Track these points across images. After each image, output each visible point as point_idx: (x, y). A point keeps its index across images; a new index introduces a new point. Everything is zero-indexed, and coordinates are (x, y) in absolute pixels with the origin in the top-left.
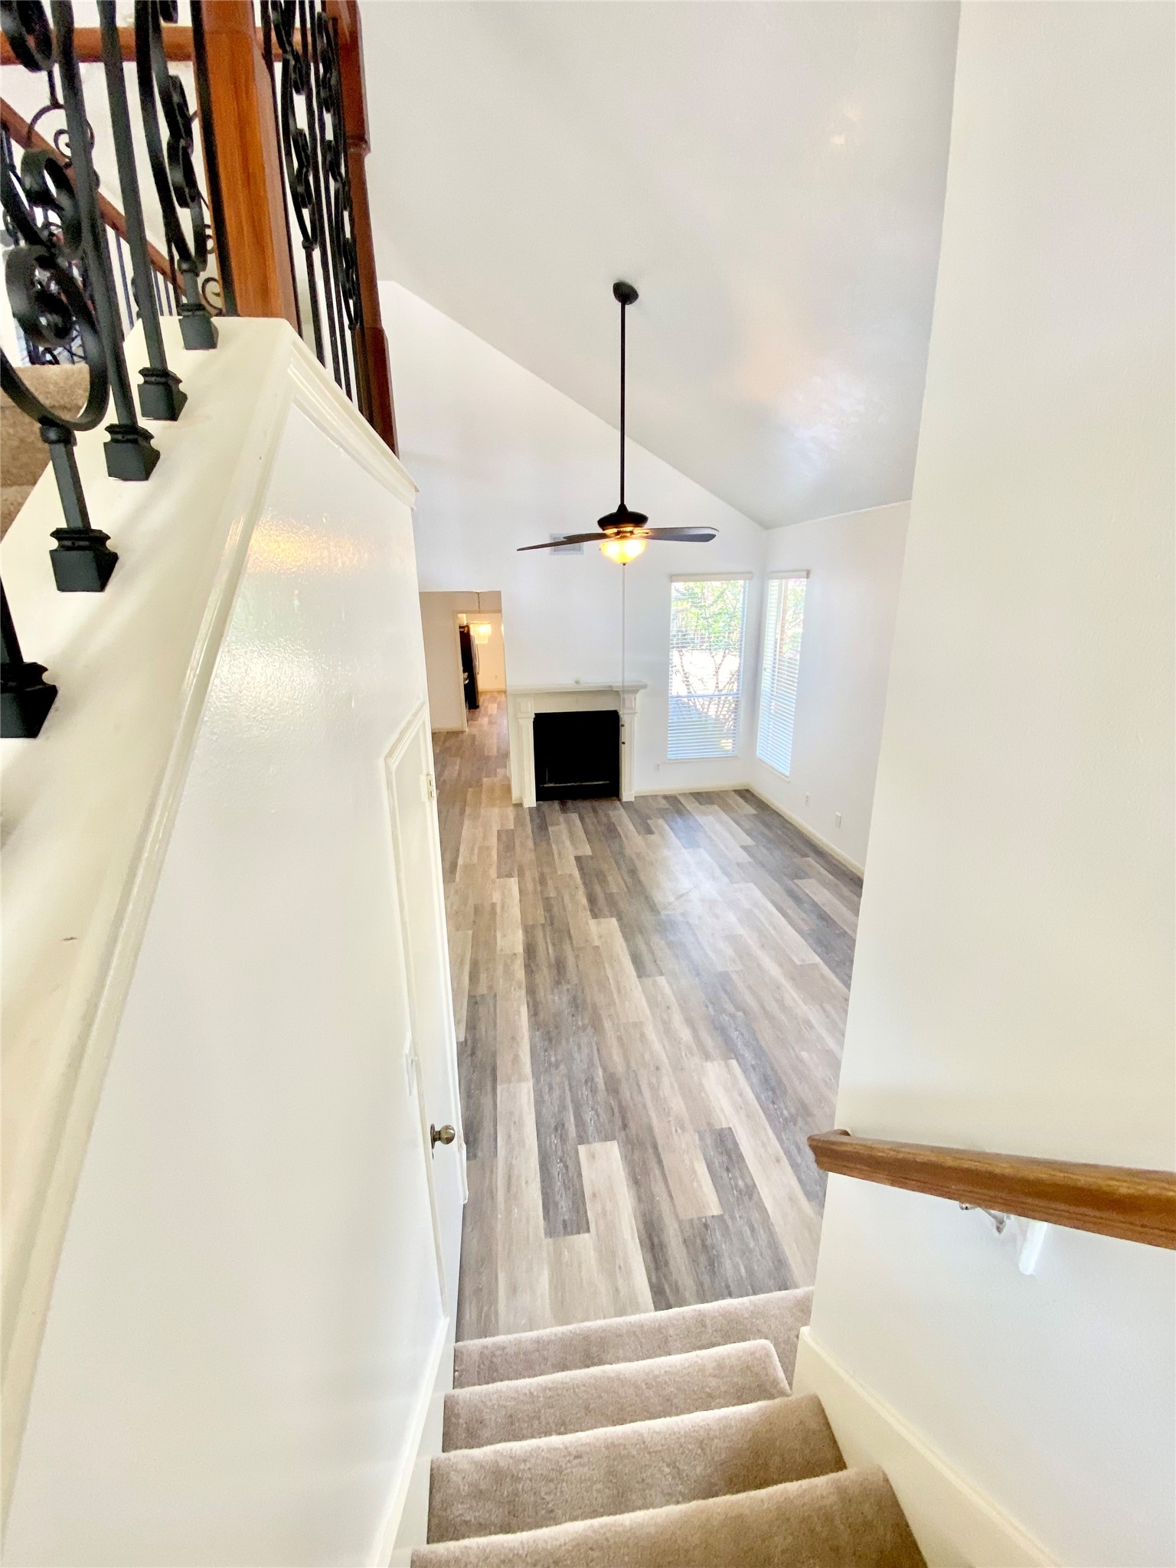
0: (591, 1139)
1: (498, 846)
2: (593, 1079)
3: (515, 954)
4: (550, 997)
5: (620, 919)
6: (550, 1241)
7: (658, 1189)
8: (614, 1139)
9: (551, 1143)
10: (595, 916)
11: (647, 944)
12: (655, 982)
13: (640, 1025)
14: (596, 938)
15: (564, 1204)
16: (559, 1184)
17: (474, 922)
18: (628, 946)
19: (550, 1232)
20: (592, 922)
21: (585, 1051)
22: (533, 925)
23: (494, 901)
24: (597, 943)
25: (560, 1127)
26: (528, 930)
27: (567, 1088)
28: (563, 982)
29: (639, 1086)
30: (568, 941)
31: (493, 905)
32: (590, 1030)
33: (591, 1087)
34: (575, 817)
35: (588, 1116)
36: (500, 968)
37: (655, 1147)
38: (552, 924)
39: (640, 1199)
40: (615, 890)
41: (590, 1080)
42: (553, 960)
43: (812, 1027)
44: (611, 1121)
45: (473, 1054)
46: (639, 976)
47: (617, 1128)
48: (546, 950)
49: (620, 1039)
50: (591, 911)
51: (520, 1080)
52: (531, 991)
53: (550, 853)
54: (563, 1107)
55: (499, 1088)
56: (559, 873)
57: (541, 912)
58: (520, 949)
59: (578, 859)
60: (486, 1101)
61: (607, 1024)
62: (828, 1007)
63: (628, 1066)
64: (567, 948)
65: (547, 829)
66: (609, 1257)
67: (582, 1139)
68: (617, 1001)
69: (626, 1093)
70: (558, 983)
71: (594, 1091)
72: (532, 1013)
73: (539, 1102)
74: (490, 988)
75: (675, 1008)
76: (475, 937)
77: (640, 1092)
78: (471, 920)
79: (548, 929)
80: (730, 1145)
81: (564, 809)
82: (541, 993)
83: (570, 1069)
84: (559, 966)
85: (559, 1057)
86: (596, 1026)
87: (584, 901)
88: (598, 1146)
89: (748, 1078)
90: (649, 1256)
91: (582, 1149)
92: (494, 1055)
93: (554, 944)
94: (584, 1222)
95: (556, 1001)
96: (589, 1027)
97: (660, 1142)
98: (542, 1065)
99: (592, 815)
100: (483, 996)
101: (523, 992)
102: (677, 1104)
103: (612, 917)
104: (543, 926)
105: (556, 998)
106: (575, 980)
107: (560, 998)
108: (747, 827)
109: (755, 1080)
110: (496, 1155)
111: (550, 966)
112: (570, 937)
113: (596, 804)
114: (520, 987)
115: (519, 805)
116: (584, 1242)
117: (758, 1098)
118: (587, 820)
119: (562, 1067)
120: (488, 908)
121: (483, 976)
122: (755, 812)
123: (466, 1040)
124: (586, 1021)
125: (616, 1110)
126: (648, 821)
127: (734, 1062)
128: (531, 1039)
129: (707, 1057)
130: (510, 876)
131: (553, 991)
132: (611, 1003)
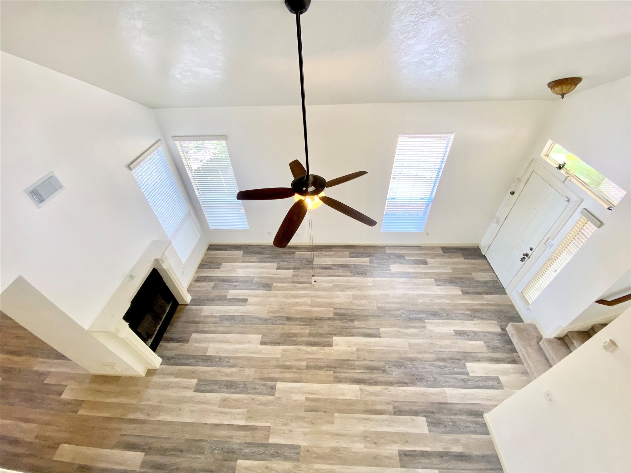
0: (466, 371)
1: (223, 392)
2: (440, 366)
3: (361, 390)
4: (394, 376)
5: (335, 335)
6: (505, 388)
7: (480, 355)
8: (465, 364)
9: (471, 384)
10: (330, 345)
11: (357, 328)
12: (384, 332)
13: (410, 345)
14: (350, 349)
15: (491, 383)
16: (485, 383)
17: (325, 412)
18: (358, 336)
19: (502, 388)
20: (335, 348)
21: (426, 366)
22: (334, 377)
23: (304, 399)
24: (354, 349)
25: (463, 380)
26: (339, 381)
27: (445, 376)
28: (384, 369)
29: (442, 351)
30: (351, 362)
31: (307, 399)
32: (414, 363)
33: (444, 367)
34: (194, 335)
35: (456, 370)
36: (372, 398)
37: (465, 352)
38: (335, 367)
39: (484, 361)
40: (307, 331)
41: (440, 367)
42: (366, 371)
43: (407, 294)
44: (458, 363)
45: (433, 412)
46: (380, 337)
47: (461, 362)
48: (359, 374)
49: (418, 353)
50: (325, 346)
51: (445, 393)
52: (391, 384)
53: (249, 359)
54: (455, 379)
55: (449, 402)
56: (279, 356)
57: (321, 372)
58: (357, 387)
59: (262, 343)
60: (457, 407)
61: (410, 355)
62: (397, 286)
63: (431, 353)
64: (357, 363)
65: (210, 356)
66: (505, 373)
67: (467, 374)
68: (396, 349)
69: (444, 356)
70: (384, 371)
71: (446, 367)
72: (406, 385)
73: (454, 387)
74: (387, 403)
75: (401, 330)
76: (340, 412)
77: (444, 352)
78: (323, 414)
79: (338, 370)
80: (460, 332)
81: (183, 340)
82: (391, 379)
83: (437, 373)
84: (372, 369)
85: (431, 376)
86: (413, 360)
87: (315, 348)
88: (469, 370)
89: (432, 319)
90: (501, 362)
91: (471, 374)
92: (432, 403)
93: (354, 369)
94: (496, 378)
95: (396, 374)
96: (413, 362)
97: (463, 351)
98: (436, 384)
99: (201, 326)
100: (394, 408)
101: (391, 388)
102: (447, 342)
103: (332, 338)
104: (335, 372)
105: (395, 373)
106: (383, 363)
107: (395, 371)
108: (258, 260)
109: (433, 318)
110: (480, 404)
111: (373, 374)
112: (348, 360)
113: (183, 319)
114: (388, 389)
115: (151, 372)
116: (502, 378)
117: (440, 319)
118: (206, 329)
119: (435, 376)
120: (308, 404)
121: (379, 407)
122: (242, 252)
123: (425, 416)
124: (409, 363)
125: (453, 361)
126: (227, 297)
127: (425, 321)
128: (420, 386)
129: (424, 327)
130: (273, 388)
131: (389, 374)
132: (398, 352)
